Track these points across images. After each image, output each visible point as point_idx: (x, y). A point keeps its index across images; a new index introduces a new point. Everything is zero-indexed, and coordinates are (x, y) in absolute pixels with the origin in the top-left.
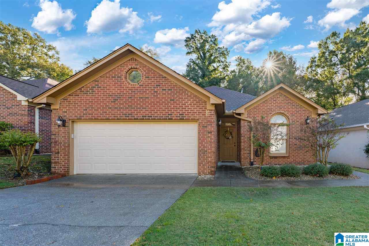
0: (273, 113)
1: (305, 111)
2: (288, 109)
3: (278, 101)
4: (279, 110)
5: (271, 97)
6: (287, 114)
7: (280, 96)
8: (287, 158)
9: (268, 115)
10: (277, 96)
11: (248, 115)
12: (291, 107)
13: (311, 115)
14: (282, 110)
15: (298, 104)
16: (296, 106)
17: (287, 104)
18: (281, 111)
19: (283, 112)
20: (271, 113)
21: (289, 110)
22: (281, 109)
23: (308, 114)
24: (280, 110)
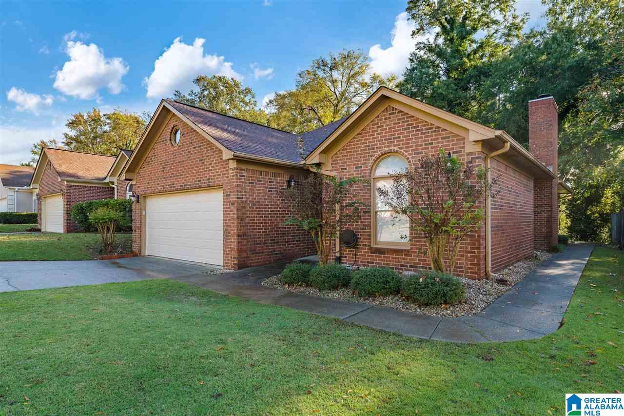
0: (376, 155)
1: (449, 137)
2: (407, 140)
3: (387, 125)
4: (388, 146)
5: (372, 122)
6: (406, 151)
7: (390, 114)
8: (405, 255)
9: (366, 160)
10: (384, 115)
11: (332, 164)
12: (415, 135)
13: (464, 147)
14: (394, 146)
15: (431, 124)
16: (426, 129)
17: (406, 129)
18: (392, 148)
19: (396, 148)
20: (371, 156)
21: (408, 143)
22: (391, 142)
23: (456, 144)
24: (390, 146)
